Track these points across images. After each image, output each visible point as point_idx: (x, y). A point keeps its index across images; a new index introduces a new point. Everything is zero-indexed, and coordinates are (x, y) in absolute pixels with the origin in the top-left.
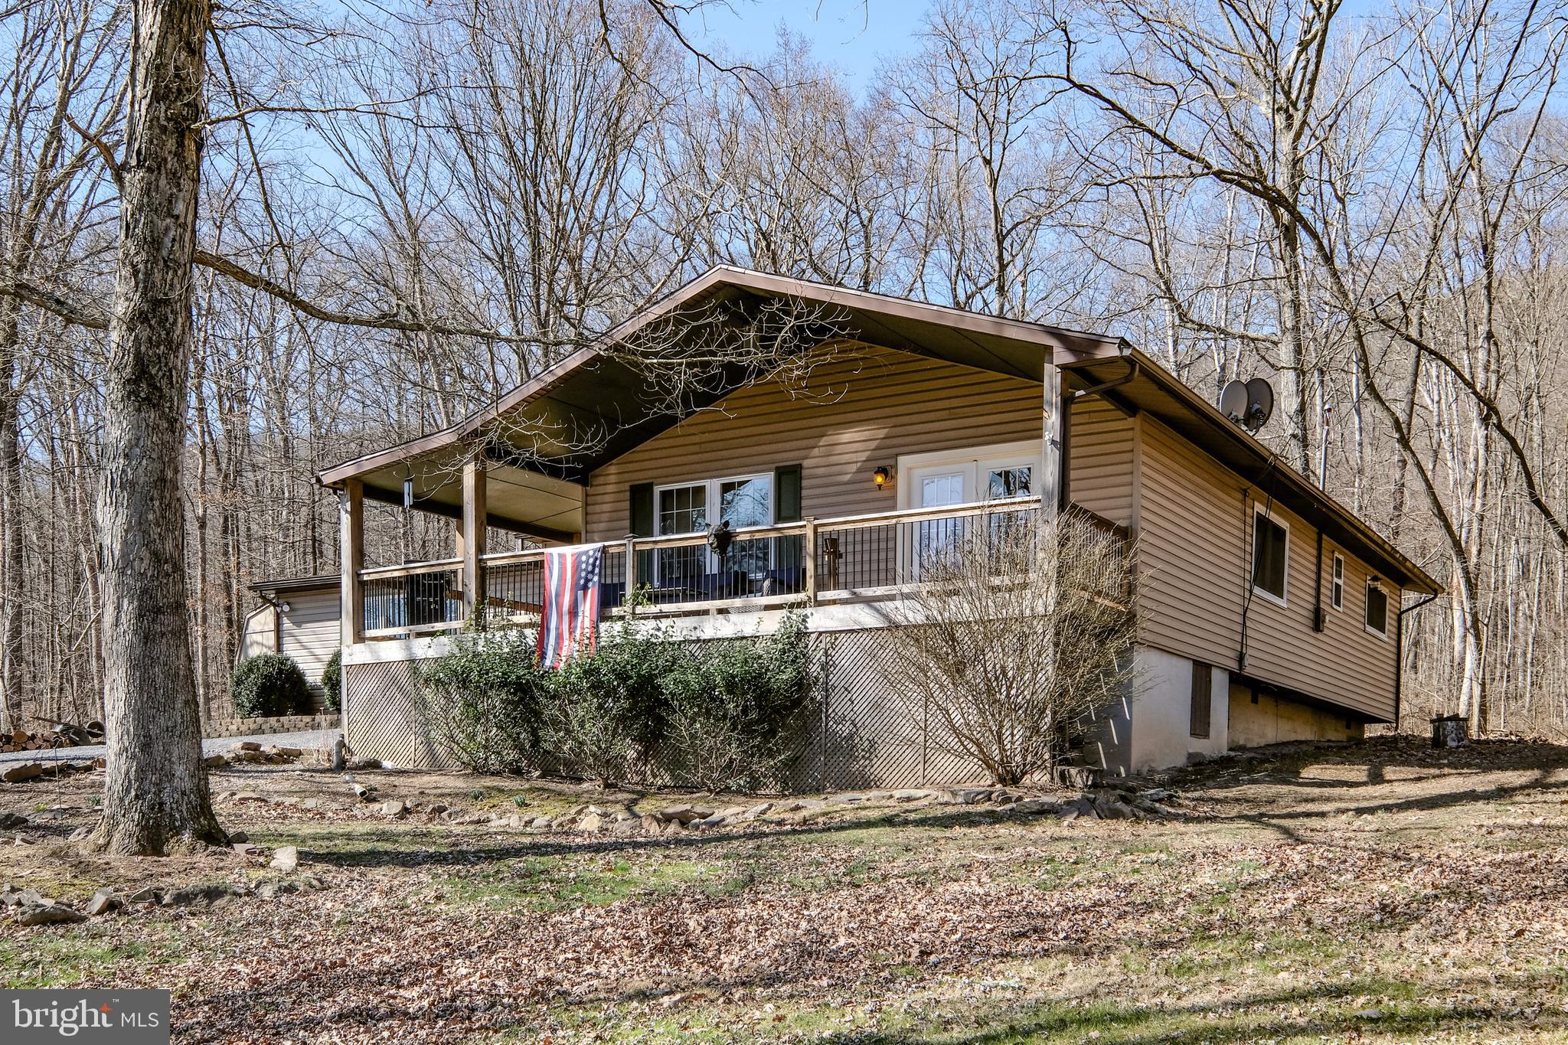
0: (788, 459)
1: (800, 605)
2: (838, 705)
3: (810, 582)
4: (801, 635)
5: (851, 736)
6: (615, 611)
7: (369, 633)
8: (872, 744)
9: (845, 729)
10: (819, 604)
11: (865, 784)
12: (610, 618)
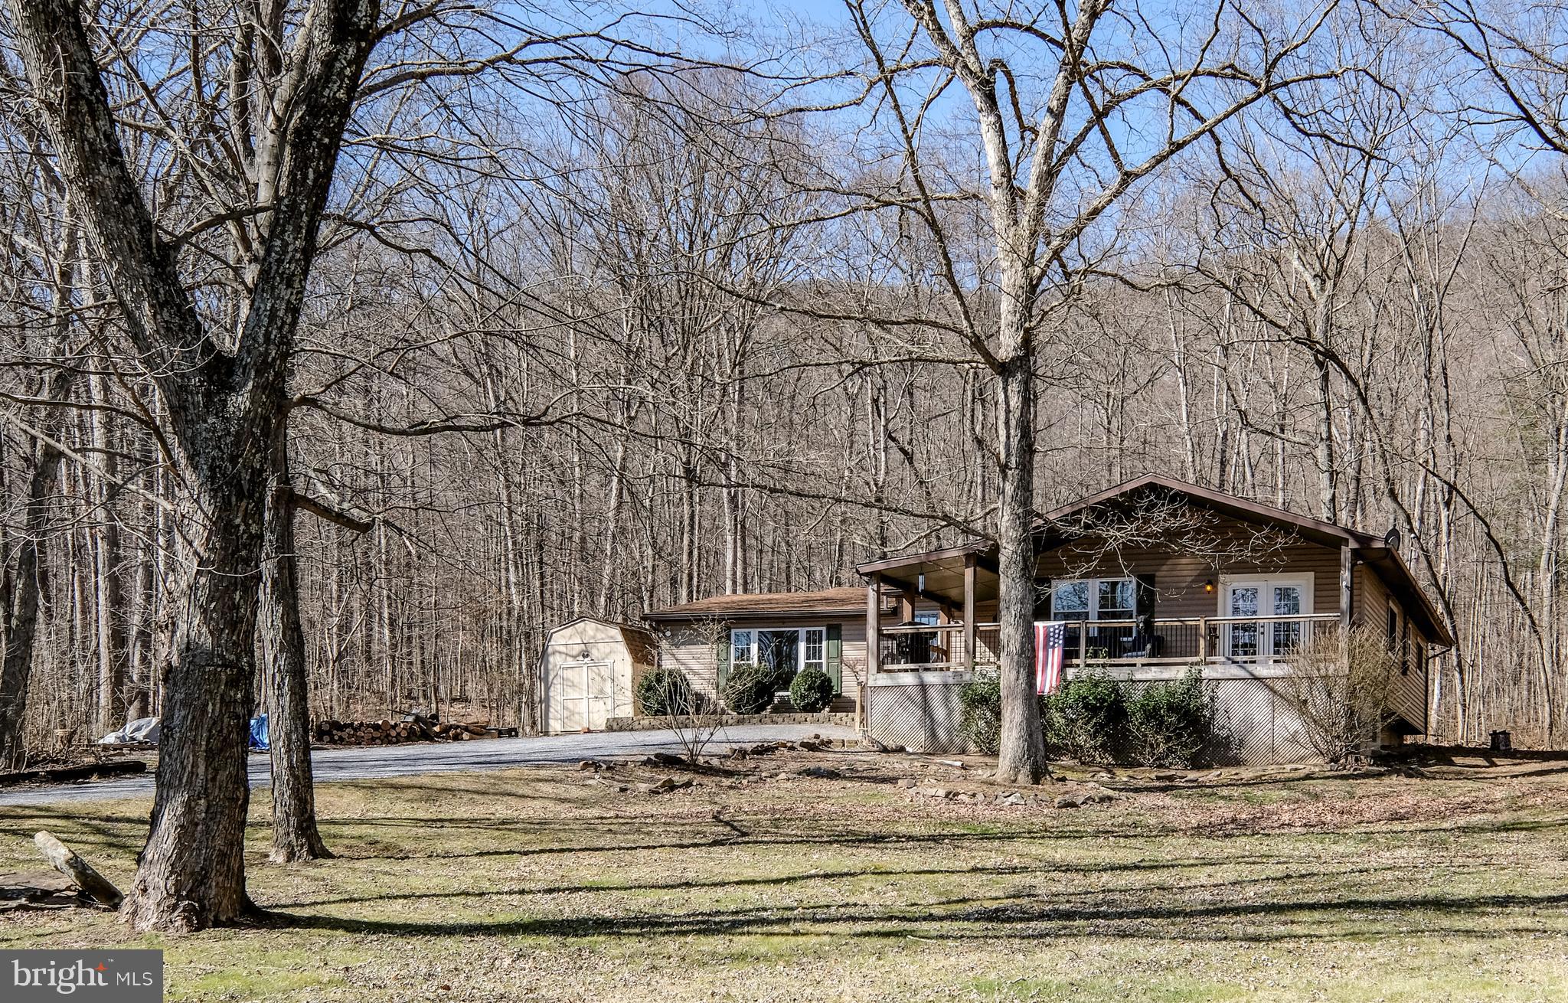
0: (1147, 570)
1: (1197, 664)
2: (1220, 719)
3: (1202, 652)
4: (1198, 680)
5: (1228, 737)
6: (1075, 661)
7: (886, 667)
8: (1241, 741)
9: (1224, 733)
10: (1207, 664)
11: (1237, 762)
12: (1071, 666)
